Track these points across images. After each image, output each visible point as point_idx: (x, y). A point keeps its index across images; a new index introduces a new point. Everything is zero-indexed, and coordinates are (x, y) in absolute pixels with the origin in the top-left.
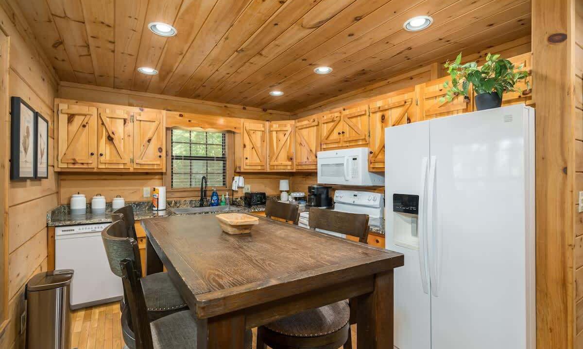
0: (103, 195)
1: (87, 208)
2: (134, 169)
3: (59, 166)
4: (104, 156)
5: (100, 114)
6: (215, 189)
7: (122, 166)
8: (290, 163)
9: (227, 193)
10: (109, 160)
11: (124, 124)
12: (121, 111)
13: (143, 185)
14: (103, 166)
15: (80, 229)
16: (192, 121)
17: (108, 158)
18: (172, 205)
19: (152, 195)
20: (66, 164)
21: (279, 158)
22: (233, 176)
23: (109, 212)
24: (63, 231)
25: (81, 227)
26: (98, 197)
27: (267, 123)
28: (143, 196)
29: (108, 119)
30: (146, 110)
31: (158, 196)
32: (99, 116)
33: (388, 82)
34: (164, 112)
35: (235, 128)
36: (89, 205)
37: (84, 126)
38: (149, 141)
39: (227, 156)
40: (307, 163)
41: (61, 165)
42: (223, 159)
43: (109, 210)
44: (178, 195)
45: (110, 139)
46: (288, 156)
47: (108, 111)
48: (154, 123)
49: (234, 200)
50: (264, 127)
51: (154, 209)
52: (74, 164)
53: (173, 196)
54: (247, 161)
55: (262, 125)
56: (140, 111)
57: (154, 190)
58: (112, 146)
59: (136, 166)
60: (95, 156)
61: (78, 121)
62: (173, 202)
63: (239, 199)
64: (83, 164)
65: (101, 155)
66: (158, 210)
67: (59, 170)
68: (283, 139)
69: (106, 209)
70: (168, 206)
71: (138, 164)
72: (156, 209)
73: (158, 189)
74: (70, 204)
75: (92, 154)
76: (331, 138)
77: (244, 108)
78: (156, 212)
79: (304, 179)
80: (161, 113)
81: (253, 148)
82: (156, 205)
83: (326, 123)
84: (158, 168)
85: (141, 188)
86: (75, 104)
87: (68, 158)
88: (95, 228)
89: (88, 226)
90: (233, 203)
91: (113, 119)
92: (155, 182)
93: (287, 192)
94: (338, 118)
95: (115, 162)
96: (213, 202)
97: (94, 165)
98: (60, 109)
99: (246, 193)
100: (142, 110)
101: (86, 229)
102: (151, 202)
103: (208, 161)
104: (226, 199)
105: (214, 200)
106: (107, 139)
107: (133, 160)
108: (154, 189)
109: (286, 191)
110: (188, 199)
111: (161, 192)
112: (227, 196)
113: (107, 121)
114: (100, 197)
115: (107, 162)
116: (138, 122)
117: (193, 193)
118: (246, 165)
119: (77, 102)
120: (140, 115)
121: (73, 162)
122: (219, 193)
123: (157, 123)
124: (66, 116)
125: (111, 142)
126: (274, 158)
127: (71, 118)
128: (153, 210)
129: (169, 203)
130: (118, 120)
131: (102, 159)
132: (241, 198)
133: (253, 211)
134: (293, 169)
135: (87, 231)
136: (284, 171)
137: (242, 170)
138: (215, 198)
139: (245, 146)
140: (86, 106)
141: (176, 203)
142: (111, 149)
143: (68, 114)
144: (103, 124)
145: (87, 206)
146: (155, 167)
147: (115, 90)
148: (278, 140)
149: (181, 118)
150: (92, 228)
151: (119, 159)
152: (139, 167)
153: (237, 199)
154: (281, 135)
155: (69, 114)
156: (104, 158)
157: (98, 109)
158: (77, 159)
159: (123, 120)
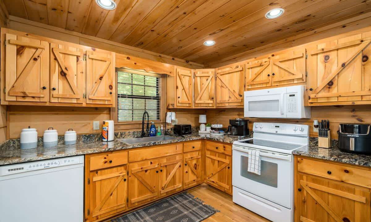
0: (55, 129)
1: (39, 141)
2: (87, 104)
3: (6, 100)
4: (56, 90)
5: (52, 49)
6: (153, 122)
7: (75, 101)
8: (212, 102)
9: (162, 125)
10: (62, 95)
11: (77, 61)
12: (75, 48)
13: (93, 119)
14: (56, 100)
15: (30, 167)
16: (137, 64)
17: (61, 92)
18: (118, 136)
19: (102, 128)
20: (15, 98)
21: (202, 98)
22: (166, 112)
23: (61, 144)
24: (9, 170)
25: (32, 164)
26: (49, 131)
27: (193, 71)
28: (93, 129)
29: (61, 55)
30: (97, 50)
31: (108, 129)
32: (52, 50)
33: (315, 32)
34: (114, 54)
35: (170, 73)
36: (41, 139)
37: (35, 59)
38: (101, 78)
39: (160, 95)
40: (230, 101)
41: (8, 98)
42: (157, 98)
43: (61, 142)
44: (122, 127)
45: (63, 74)
46: (209, 97)
47: (60, 47)
48: (105, 63)
49: (166, 131)
50: (191, 73)
51: (104, 140)
52: (24, 97)
53: (119, 129)
54: (179, 99)
55: (189, 72)
56: (92, 51)
57: (104, 124)
58: (65, 81)
59: (88, 102)
60: (47, 90)
61: (28, 54)
62: (119, 134)
63: (170, 130)
64: (33, 97)
65: (54, 89)
66: (107, 141)
67: (7, 103)
68: (206, 83)
69: (59, 141)
70: (115, 137)
71: (91, 99)
72: (106, 140)
73: (108, 123)
74: (20, 138)
75: (44, 88)
76: (258, 80)
77: (173, 59)
78: (106, 143)
79: (218, 114)
80: (111, 54)
81: (183, 89)
82: (106, 137)
83: (252, 68)
84: (109, 103)
85: (91, 122)
86: (24, 36)
87: (17, 91)
88: (49, 164)
89: (39, 163)
90: (166, 133)
91: (66, 56)
92: (104, 117)
93: (205, 124)
94: (267, 63)
95: (68, 96)
96: (152, 133)
97: (46, 99)
98: (7, 39)
99: (175, 125)
100: (94, 50)
101: (37, 166)
102: (101, 134)
103: (146, 100)
104: (161, 129)
105: (153, 131)
106: (60, 74)
107: (86, 95)
108: (104, 122)
109: (203, 123)
110: (132, 131)
111: (110, 125)
112: (162, 128)
113: (60, 57)
114: (52, 131)
115: (60, 97)
116: (91, 60)
117: (136, 125)
118: (179, 103)
119: (27, 35)
120: (92, 54)
121: (22, 95)
122: (156, 125)
123: (108, 62)
124: (15, 48)
125: (64, 77)
126: (199, 98)
127: (20, 50)
128: (102, 141)
129: (116, 135)
130: (71, 57)
131: (55, 93)
132: (171, 129)
133: (188, 140)
134: (213, 107)
135: (39, 168)
136: (206, 108)
137: (175, 107)
138: (153, 129)
139: (177, 88)
140: (37, 39)
141: (121, 134)
142: (63, 84)
143: (17, 45)
144: (56, 59)
145: (38, 139)
146: (107, 103)
147: (67, 32)
148: (202, 84)
149: (128, 60)
150: (44, 165)
151: (72, 94)
152: (91, 102)
153: (169, 130)
154: (204, 79)
155: (19, 45)
156: (57, 93)
157: (50, 44)
158: (27, 92)
159: (76, 57)
